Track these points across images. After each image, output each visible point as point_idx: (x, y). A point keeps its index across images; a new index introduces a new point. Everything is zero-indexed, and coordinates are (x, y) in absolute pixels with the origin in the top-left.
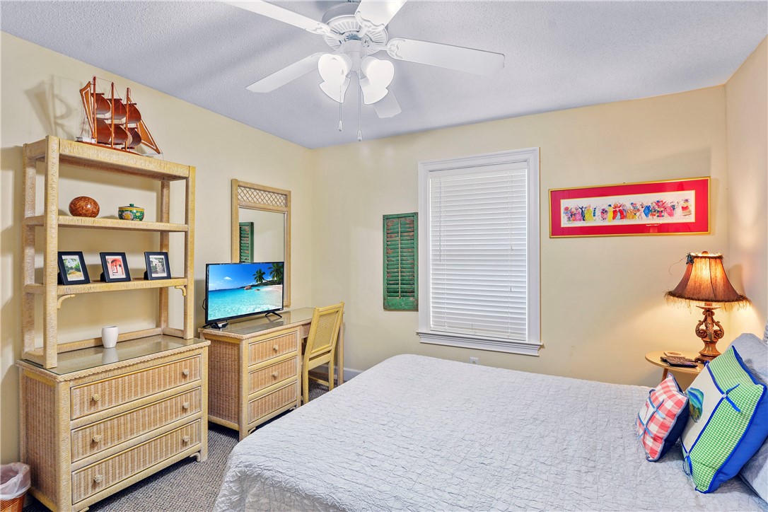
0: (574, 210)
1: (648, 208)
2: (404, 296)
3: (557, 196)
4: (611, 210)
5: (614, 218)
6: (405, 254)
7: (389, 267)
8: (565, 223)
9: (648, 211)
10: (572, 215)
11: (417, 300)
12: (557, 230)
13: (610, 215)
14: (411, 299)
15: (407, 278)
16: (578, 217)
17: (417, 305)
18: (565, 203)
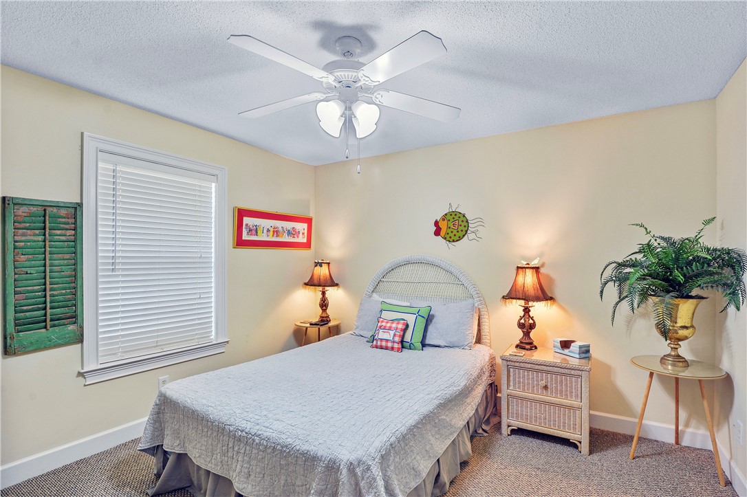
0: (251, 226)
1: (289, 231)
2: (54, 326)
3: (242, 213)
4: (272, 230)
5: (273, 236)
6: (56, 262)
7: (20, 284)
8: (245, 237)
9: (289, 233)
10: (250, 230)
11: (82, 327)
12: (240, 243)
13: (271, 233)
14: (71, 327)
15: (61, 298)
16: (254, 232)
17: (82, 335)
18: (246, 220)
